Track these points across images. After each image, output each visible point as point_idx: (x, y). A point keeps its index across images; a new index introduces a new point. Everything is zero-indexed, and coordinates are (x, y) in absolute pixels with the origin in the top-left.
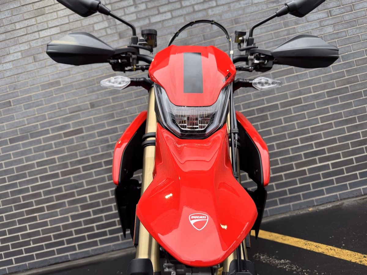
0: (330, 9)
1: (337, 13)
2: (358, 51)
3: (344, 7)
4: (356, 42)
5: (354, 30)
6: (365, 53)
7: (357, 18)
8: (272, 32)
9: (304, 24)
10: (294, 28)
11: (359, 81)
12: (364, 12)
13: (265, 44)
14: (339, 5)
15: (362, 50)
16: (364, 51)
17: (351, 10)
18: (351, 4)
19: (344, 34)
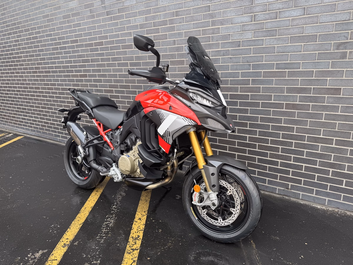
0: (255, 14)
1: (261, 19)
2: (270, 62)
3: (269, 13)
4: (270, 53)
5: (272, 40)
6: (275, 66)
7: (278, 27)
9: (228, 26)
11: (260, 92)
12: (288, 22)
14: (264, 11)
15: (274, 62)
16: (275, 64)
17: (276, 18)
18: (278, 11)
19: (261, 42)
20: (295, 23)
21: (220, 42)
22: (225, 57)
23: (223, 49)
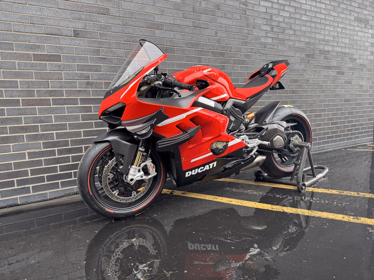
1: (276, 31)
5: (282, 47)
7: (284, 39)
8: (239, 27)
10: (252, 30)
12: (288, 37)
13: (233, 34)
17: (282, 32)
18: (283, 28)
19: (276, 47)
20: (291, 38)
21: (253, 42)
22: (256, 54)
23: (255, 48)
